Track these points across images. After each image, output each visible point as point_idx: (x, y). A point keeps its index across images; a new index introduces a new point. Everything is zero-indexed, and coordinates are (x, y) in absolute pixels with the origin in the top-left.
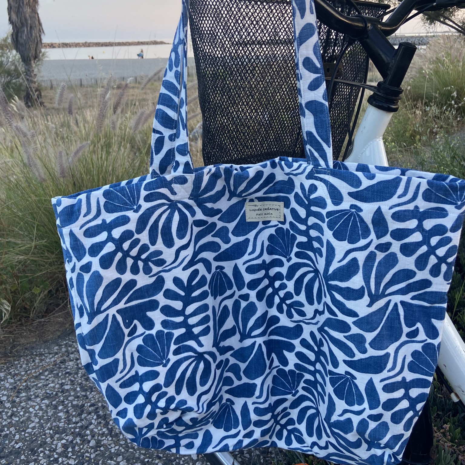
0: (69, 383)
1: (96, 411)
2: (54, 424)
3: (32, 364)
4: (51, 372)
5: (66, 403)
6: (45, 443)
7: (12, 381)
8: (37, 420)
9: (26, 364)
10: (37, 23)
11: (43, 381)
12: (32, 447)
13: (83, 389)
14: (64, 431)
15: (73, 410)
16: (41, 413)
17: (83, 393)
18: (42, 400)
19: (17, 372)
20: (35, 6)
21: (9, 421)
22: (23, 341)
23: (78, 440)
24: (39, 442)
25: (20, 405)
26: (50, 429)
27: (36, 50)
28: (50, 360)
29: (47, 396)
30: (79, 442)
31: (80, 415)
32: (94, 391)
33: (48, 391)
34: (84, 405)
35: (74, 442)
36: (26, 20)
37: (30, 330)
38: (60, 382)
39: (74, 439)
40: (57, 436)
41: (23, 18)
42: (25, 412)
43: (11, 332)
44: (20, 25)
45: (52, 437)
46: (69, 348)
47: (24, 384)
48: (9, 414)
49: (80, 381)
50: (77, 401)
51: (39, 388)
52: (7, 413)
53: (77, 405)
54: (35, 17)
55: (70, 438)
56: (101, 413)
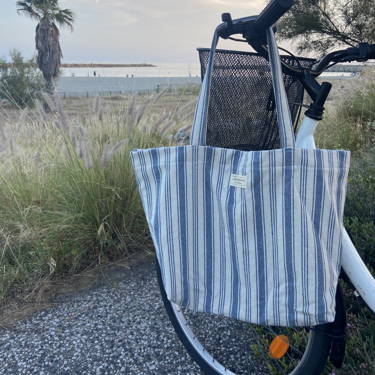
0: (101, 323)
1: (123, 345)
2: (93, 354)
3: (72, 309)
4: (87, 315)
5: (100, 338)
6: (87, 367)
7: (58, 320)
8: (79, 350)
9: (68, 308)
10: (58, 49)
11: (82, 321)
12: (77, 370)
13: (112, 328)
14: (100, 359)
15: (106, 344)
16: (82, 345)
17: (113, 332)
18: (82, 335)
19: (61, 314)
20: (56, 37)
21: (58, 350)
22: (63, 290)
23: (112, 366)
24: (83, 367)
25: (65, 339)
26: (90, 357)
27: (55, 70)
28: (85, 305)
29: (85, 333)
30: (113, 368)
31: (111, 347)
32: (121, 330)
33: (86, 329)
34: (114, 341)
35: (109, 367)
36: (49, 46)
37: (68, 282)
38: (94, 323)
39: (109, 365)
40: (96, 363)
41: (47, 45)
42: (70, 344)
43: (55, 284)
44: (45, 50)
45: (92, 364)
46: (99, 298)
47: (67, 323)
48: (58, 345)
49: (109, 323)
50: (109, 337)
51: (79, 326)
52: (56, 344)
53: (109, 341)
54: (57, 45)
55: (106, 365)
56: (127, 347)
